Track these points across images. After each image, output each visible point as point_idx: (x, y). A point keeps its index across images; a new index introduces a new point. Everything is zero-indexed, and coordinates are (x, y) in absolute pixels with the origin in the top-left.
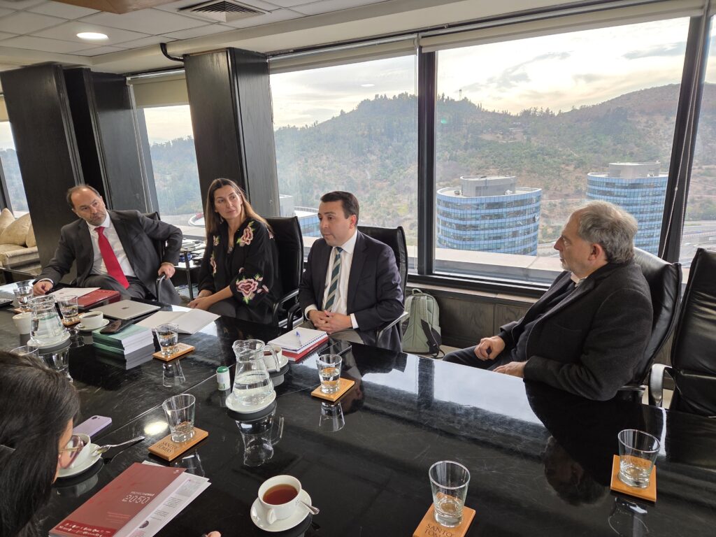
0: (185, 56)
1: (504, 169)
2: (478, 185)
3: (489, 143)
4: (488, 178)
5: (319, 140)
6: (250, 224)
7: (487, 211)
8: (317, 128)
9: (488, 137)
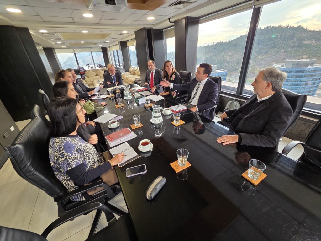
0: (175, 21)
1: (311, 56)
2: (294, 63)
3: (307, 45)
4: (300, 60)
5: (230, 46)
6: (174, 74)
7: (295, 74)
8: (231, 42)
9: (306, 42)
